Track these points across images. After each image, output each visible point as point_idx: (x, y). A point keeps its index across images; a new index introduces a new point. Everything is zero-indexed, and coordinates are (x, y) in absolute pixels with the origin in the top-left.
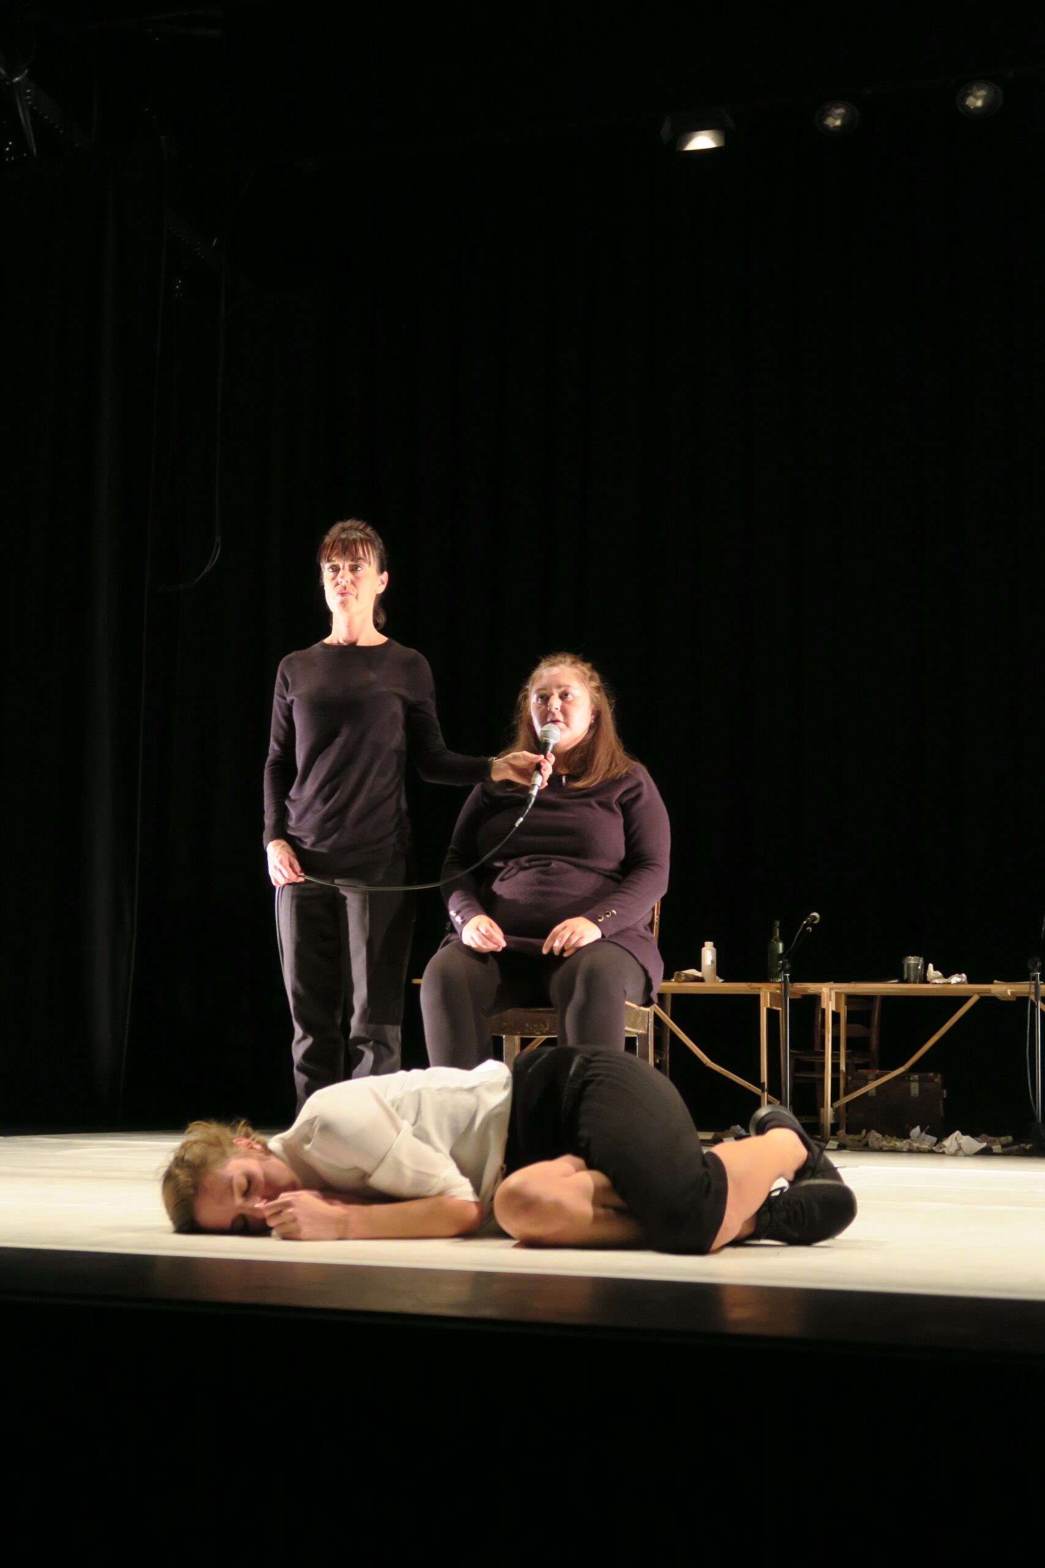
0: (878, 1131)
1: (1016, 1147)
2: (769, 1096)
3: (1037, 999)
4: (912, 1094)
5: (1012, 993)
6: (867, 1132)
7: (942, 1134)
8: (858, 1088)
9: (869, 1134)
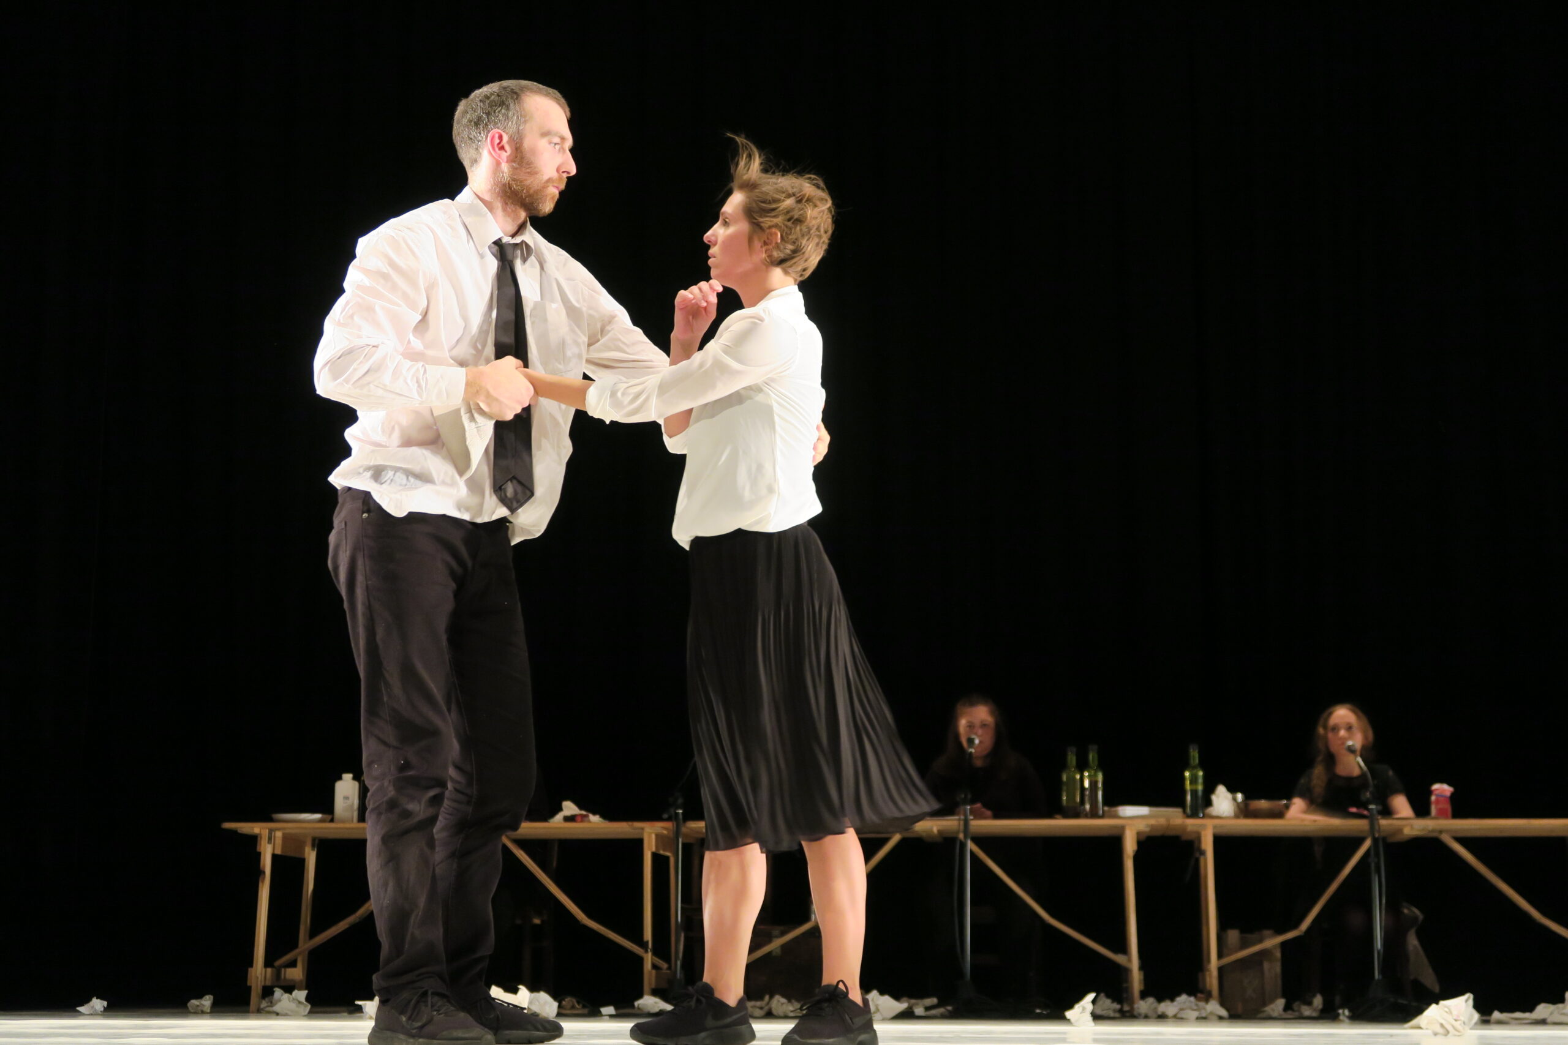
0: (784, 996)
1: (941, 1010)
2: (654, 957)
3: (966, 837)
5: (938, 831)
6: (771, 997)
9: (772, 1000)
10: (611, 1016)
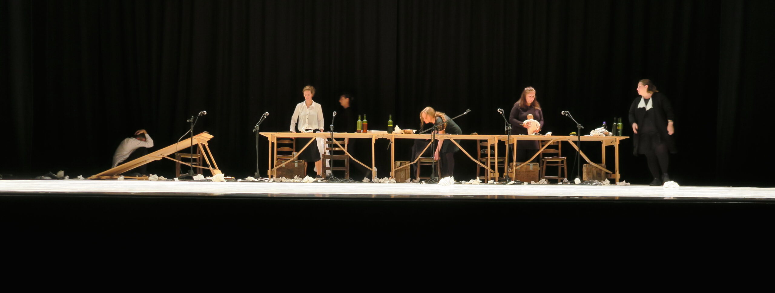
0: (284, 176)
1: (325, 181)
4: (296, 166)
7: (303, 177)
8: (279, 165)
10: (240, 182)
